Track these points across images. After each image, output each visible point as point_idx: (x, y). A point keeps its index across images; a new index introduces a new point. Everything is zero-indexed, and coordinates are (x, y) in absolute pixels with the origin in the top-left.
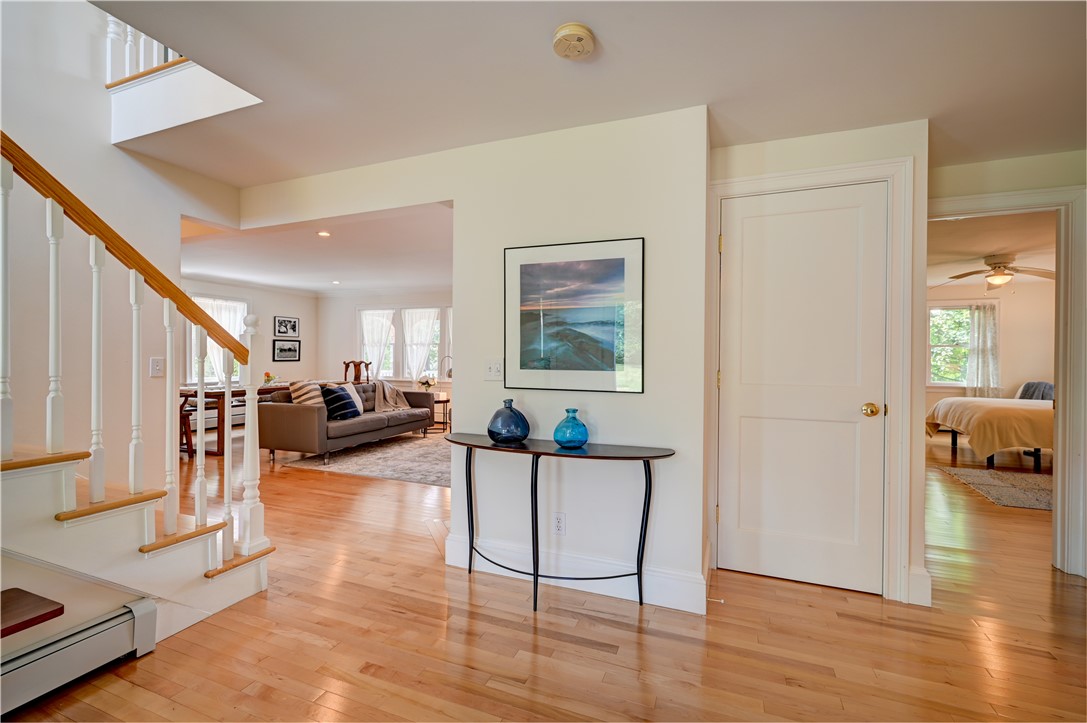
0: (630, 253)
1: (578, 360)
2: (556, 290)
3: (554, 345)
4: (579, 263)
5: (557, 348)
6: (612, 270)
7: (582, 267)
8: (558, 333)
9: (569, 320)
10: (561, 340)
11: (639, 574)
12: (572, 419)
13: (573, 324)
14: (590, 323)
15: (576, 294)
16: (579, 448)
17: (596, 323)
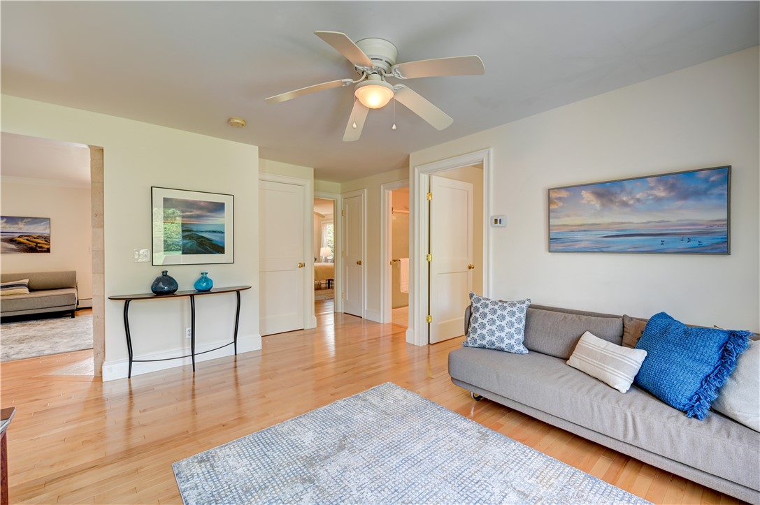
0: (227, 201)
1: (201, 249)
2: (187, 213)
3: (185, 241)
4: (201, 202)
5: (187, 243)
6: (219, 207)
7: (202, 204)
8: (188, 236)
9: (195, 229)
10: (190, 239)
11: (235, 342)
12: (204, 278)
13: (197, 231)
14: (206, 231)
15: (198, 217)
16: (209, 290)
17: (210, 231)
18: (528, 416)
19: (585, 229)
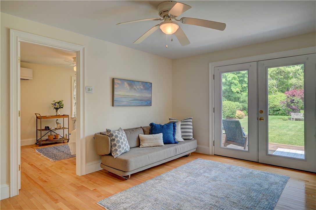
18: (147, 169)
19: (126, 97)
